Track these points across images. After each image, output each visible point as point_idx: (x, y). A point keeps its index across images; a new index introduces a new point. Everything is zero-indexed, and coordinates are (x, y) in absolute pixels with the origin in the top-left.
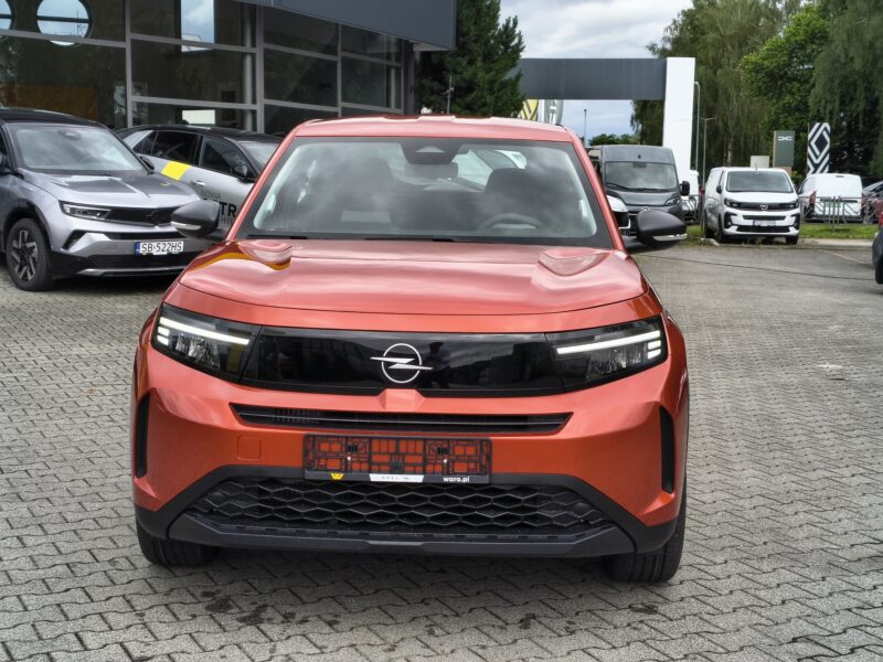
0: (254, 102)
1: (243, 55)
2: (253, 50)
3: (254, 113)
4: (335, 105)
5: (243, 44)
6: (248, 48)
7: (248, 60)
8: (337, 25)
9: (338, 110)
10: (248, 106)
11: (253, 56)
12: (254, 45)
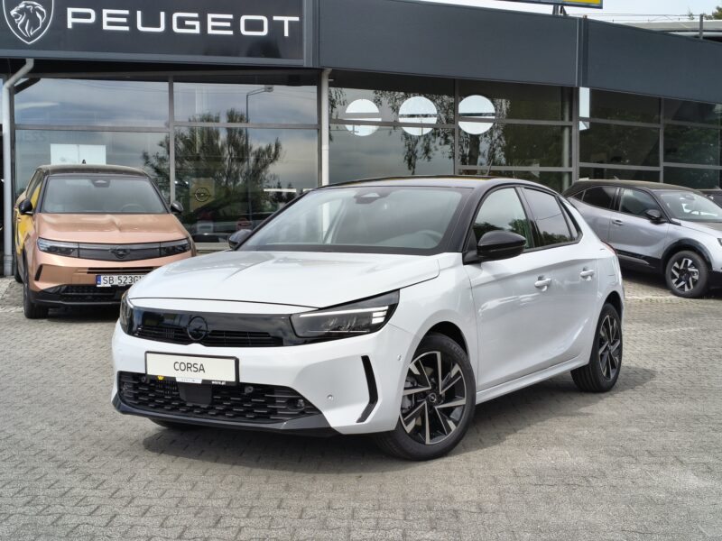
0: (570, 165)
1: (563, 128)
2: (570, 124)
3: (570, 173)
4: (658, 165)
5: (563, 119)
6: (566, 122)
7: (566, 132)
8: (660, 99)
9: (660, 169)
10: (565, 168)
11: (570, 127)
12: (571, 119)
